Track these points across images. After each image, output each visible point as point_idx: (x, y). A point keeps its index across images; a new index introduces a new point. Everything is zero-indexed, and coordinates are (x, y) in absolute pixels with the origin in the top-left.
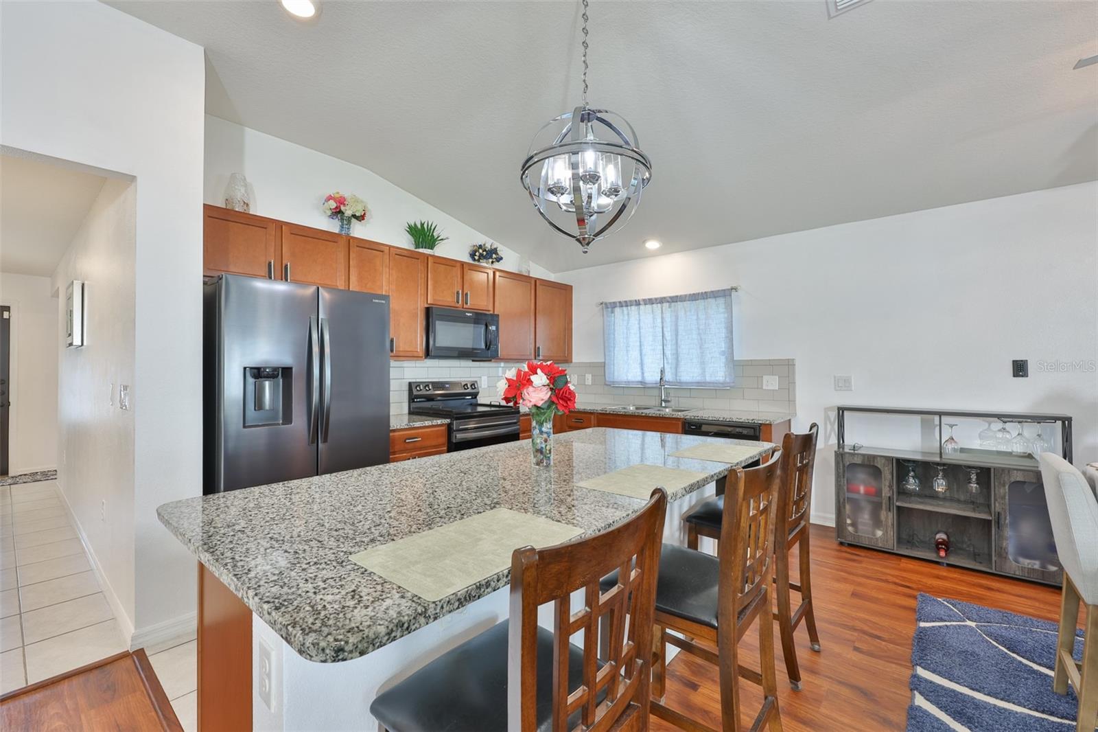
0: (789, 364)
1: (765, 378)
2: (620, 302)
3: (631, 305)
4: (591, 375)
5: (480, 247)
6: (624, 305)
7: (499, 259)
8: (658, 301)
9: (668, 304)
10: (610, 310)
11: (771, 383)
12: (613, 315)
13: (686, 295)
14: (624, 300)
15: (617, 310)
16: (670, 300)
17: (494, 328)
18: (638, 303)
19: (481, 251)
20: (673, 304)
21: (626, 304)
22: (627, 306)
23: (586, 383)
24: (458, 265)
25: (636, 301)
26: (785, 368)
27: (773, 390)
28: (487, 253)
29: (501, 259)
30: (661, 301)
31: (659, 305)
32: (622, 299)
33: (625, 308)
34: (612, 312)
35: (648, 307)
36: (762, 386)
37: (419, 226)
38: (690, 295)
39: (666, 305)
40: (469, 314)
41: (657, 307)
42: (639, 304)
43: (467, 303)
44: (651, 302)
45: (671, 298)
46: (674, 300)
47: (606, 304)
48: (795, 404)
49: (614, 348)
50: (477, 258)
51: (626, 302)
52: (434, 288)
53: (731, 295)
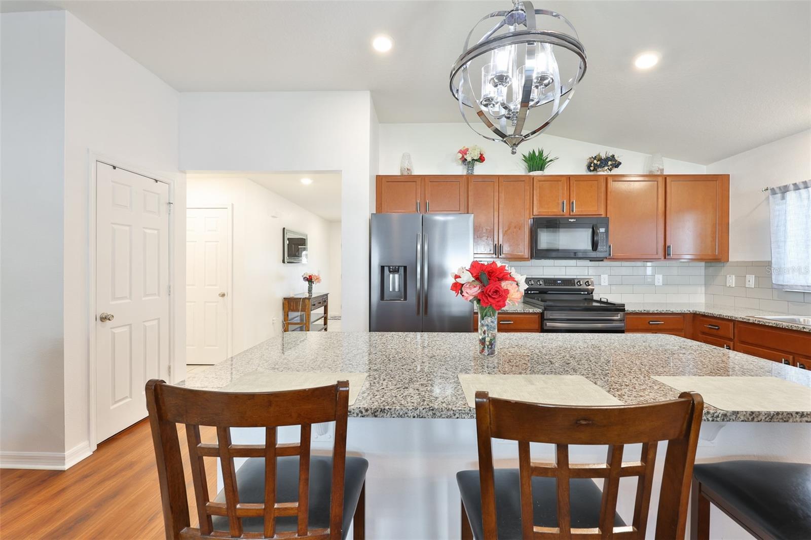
2: (795, 185)
4: (753, 277)
5: (595, 158)
6: (801, 187)
7: (617, 165)
10: (779, 195)
12: (784, 201)
14: (801, 181)
15: (791, 196)
17: (602, 230)
19: (595, 162)
23: (747, 286)
24: (564, 179)
28: (601, 163)
29: (620, 163)
32: (798, 181)
33: (803, 191)
34: (783, 198)
37: (537, 154)
40: (572, 220)
43: (573, 211)
47: (773, 190)
49: (785, 242)
50: (592, 168)
51: (805, 182)
52: (540, 202)
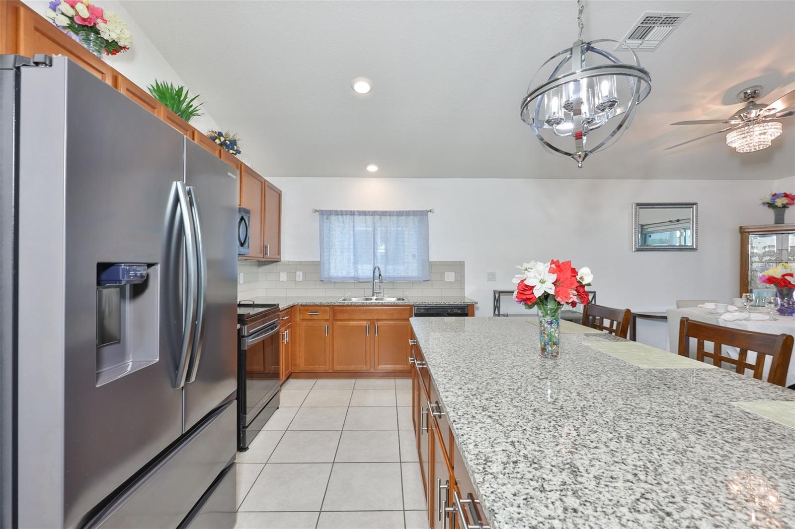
0: (461, 264)
1: (446, 273)
3: (346, 215)
4: (302, 272)
6: (339, 213)
8: (371, 214)
9: (379, 216)
10: (325, 217)
11: (450, 277)
12: (328, 221)
13: (394, 212)
14: (341, 209)
15: (333, 217)
16: (381, 214)
18: (352, 213)
20: (383, 217)
21: (342, 213)
22: (342, 215)
25: (351, 211)
26: (458, 267)
27: (451, 282)
30: (374, 213)
31: (371, 216)
32: (337, 209)
33: (340, 217)
34: (328, 219)
35: (362, 217)
36: (444, 279)
38: (397, 211)
39: (377, 217)
41: (369, 219)
42: (354, 215)
44: (364, 213)
45: (381, 212)
46: (384, 214)
47: (323, 211)
48: (464, 291)
49: (330, 249)
51: (342, 211)
53: (427, 215)
